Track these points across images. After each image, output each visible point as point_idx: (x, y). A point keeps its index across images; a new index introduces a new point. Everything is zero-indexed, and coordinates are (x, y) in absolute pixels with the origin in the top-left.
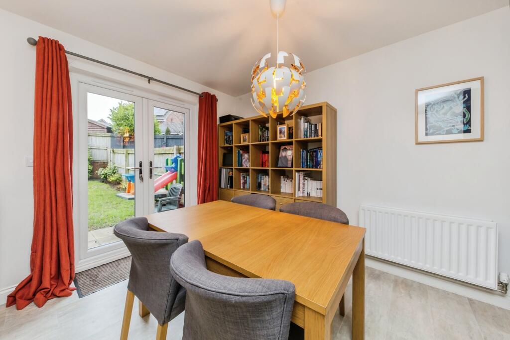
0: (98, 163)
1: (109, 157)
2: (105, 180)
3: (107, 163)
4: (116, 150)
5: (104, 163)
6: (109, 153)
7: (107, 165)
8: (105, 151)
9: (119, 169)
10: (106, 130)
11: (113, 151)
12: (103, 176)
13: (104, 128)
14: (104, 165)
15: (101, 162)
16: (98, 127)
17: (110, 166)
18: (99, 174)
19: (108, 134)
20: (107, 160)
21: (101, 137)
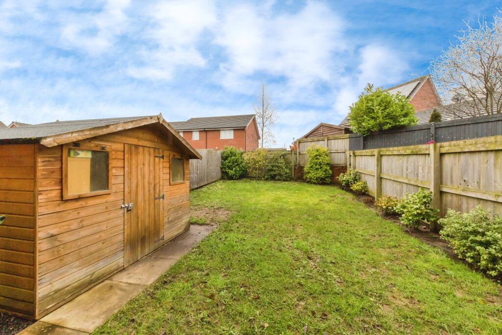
0: (337, 167)
1: (348, 160)
2: (347, 187)
3: (346, 167)
4: (358, 152)
5: (343, 167)
6: (348, 157)
7: (346, 169)
8: (344, 154)
9: (363, 175)
10: (343, 131)
11: (354, 153)
12: (344, 182)
13: (341, 130)
14: (343, 169)
15: (340, 167)
16: (336, 130)
17: (350, 171)
18: (340, 179)
19: (346, 135)
20: (346, 164)
21: (340, 140)
